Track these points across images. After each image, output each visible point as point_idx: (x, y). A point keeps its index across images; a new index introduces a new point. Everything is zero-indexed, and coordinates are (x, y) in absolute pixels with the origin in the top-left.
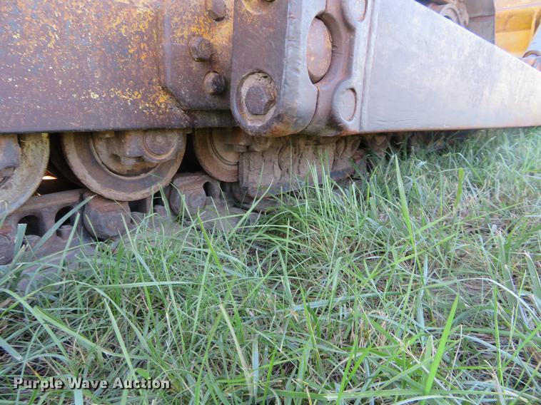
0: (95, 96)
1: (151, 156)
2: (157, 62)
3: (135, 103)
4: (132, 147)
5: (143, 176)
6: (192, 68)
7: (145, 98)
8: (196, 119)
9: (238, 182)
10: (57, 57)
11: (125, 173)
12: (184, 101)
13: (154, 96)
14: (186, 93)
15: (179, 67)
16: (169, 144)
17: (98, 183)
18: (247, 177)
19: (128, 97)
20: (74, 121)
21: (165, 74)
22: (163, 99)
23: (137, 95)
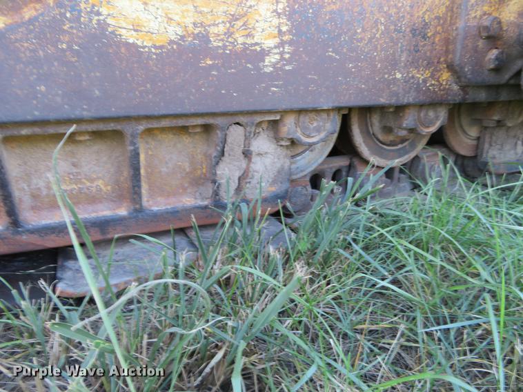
0: (399, 76)
1: (422, 128)
2: (447, 42)
3: (425, 81)
4: (409, 120)
5: (400, 146)
6: (478, 45)
7: (432, 76)
8: (467, 94)
9: (475, 157)
10: (381, 45)
11: (389, 143)
12: (465, 77)
13: (439, 74)
14: (468, 70)
15: (467, 46)
16: (437, 118)
17: (369, 150)
18: (488, 152)
19: (421, 75)
20: (382, 97)
21: (454, 52)
22: (446, 76)
23: (428, 74)
